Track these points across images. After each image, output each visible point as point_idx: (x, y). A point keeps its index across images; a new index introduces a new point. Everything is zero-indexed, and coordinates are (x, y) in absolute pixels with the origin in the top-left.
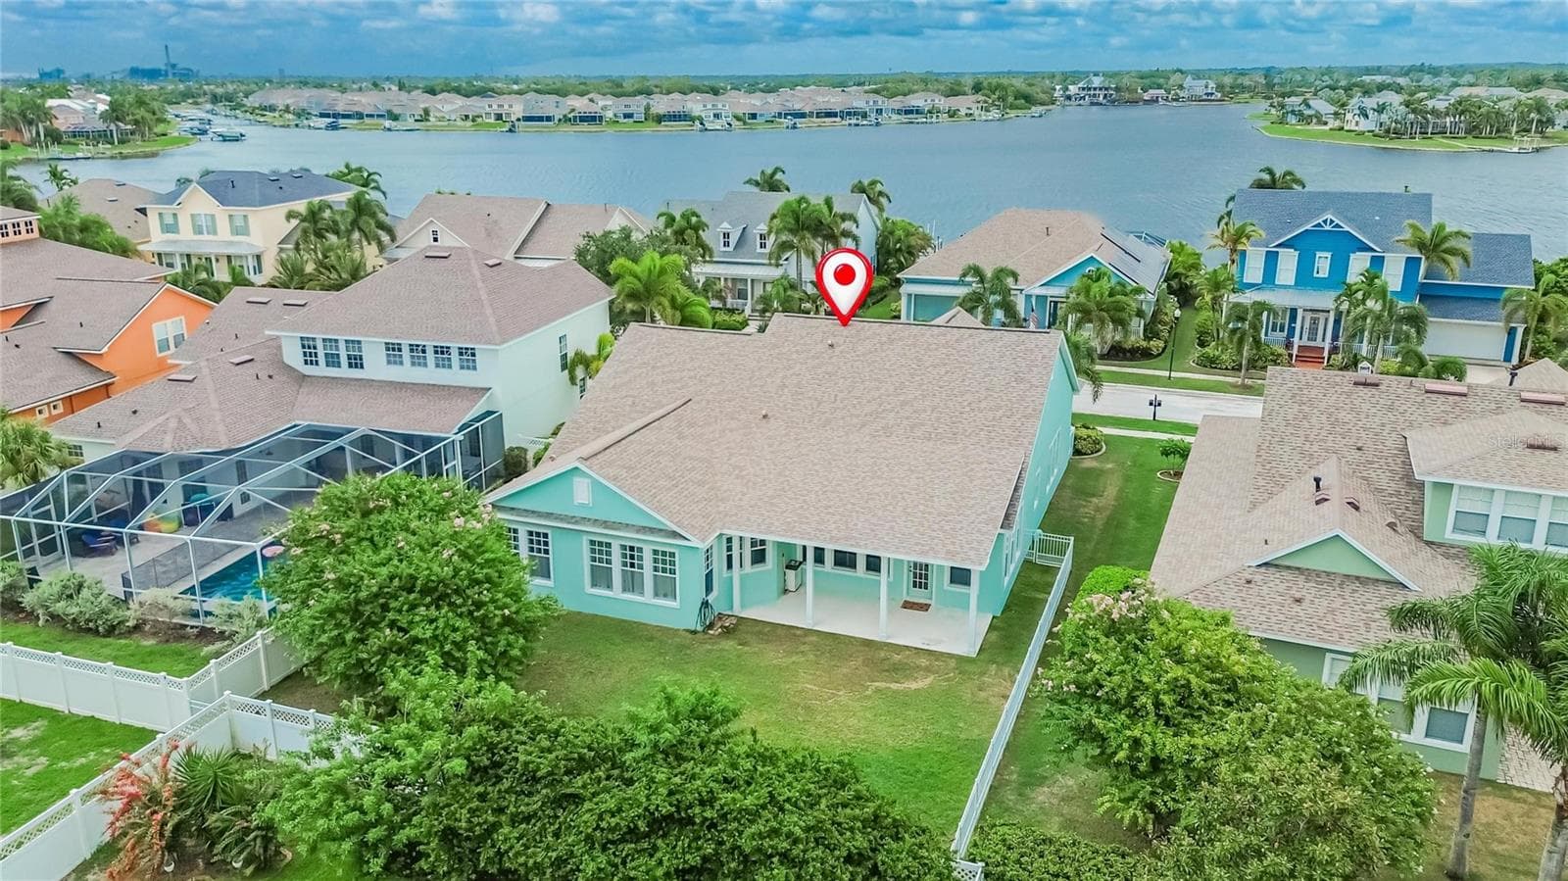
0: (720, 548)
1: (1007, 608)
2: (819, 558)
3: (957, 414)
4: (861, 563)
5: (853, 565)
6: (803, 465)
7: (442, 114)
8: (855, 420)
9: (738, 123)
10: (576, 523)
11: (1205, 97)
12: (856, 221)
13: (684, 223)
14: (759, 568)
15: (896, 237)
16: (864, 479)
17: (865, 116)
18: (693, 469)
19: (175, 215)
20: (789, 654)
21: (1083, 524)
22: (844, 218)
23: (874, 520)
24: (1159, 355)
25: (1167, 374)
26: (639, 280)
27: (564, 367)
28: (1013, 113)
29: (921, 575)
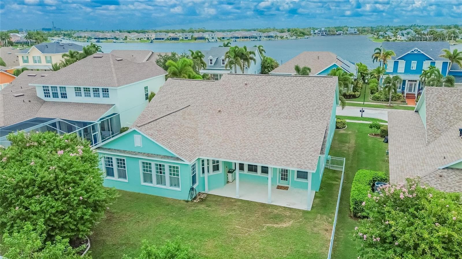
0: (199, 163)
1: (321, 188)
2: (241, 167)
3: (297, 108)
4: (259, 170)
5: (256, 171)
6: (235, 129)
7: (131, 38)
8: (256, 112)
9: (219, 40)
10: (136, 154)
11: (354, 33)
12: (254, 54)
13: (196, 55)
14: (216, 173)
15: (268, 62)
16: (260, 134)
17: (256, 38)
18: (189, 131)
19: (27, 57)
20: (228, 211)
21: (345, 153)
22: (250, 53)
23: (265, 151)
24: (358, 97)
25: (363, 103)
26: (177, 68)
27: (147, 98)
28: (299, 38)
29: (284, 174)
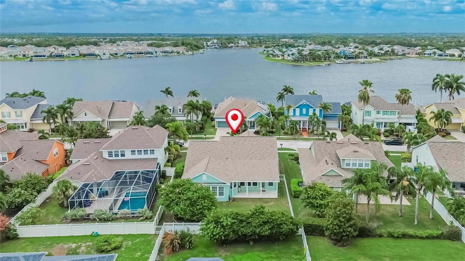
5: (251, 185)
9: (112, 56)
11: (245, 46)
13: (163, 108)
14: (235, 188)
17: (152, 53)
25: (279, 137)
28: (195, 52)
